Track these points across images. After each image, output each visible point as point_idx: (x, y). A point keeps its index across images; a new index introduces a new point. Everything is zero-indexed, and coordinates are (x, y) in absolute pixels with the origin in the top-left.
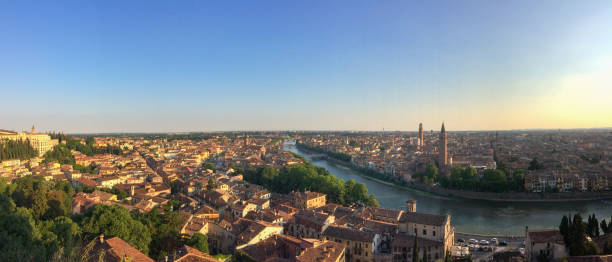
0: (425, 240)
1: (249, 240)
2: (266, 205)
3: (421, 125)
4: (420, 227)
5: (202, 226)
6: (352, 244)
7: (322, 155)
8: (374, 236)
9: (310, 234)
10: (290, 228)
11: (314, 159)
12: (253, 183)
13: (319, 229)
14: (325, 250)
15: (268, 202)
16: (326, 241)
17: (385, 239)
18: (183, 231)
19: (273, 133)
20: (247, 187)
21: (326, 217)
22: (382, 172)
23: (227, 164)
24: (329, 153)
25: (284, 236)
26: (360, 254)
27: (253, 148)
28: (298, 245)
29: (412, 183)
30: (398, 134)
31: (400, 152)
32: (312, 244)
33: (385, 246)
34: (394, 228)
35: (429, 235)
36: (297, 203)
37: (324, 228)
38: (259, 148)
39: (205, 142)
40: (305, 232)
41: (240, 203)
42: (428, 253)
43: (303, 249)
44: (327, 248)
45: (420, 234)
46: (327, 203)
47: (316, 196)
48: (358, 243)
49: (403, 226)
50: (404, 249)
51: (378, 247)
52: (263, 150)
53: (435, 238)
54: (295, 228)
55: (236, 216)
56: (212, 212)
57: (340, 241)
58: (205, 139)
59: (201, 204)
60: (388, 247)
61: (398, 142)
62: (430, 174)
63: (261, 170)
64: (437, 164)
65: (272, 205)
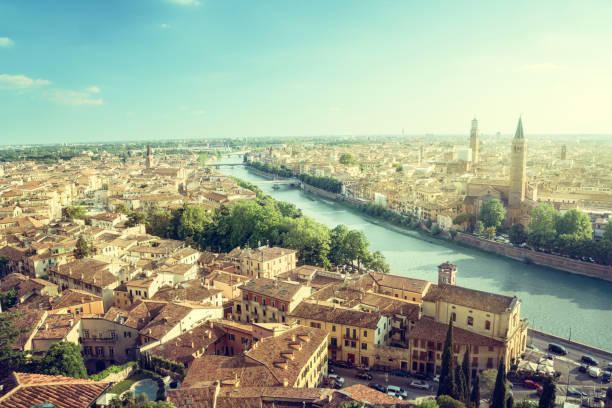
0: (471, 334)
1: (161, 335)
2: (192, 274)
3: (475, 121)
4: (462, 313)
5: (68, 327)
6: (341, 331)
7: (292, 181)
8: (378, 319)
9: (269, 315)
10: (235, 308)
11: (276, 188)
12: (165, 237)
13: (285, 309)
14: (294, 339)
15: (195, 269)
16: (295, 326)
17: (397, 325)
18: (28, 346)
19: (201, 143)
20: (155, 245)
21: (296, 289)
22: (397, 211)
23: (112, 206)
24: (303, 178)
25: (225, 322)
26: (354, 345)
27: (163, 173)
28: (249, 334)
29: (454, 234)
30: (430, 140)
31: (433, 175)
32: (271, 331)
33: (397, 336)
34: (415, 309)
35: (478, 327)
36: (246, 267)
37: (292, 307)
38: (174, 174)
39: (66, 165)
40: (260, 312)
41: (143, 276)
42: (472, 356)
43: (257, 340)
44: (298, 336)
45: (461, 322)
46: (298, 265)
47: (279, 254)
48: (351, 329)
49: (431, 307)
50: (431, 344)
51: (385, 338)
52: (183, 175)
53: (488, 333)
54: (243, 308)
55: (137, 298)
56: (88, 299)
57: (319, 326)
58: (66, 158)
59: (64, 288)
60: (403, 338)
61: (430, 155)
62: (488, 217)
63: (179, 214)
64: (505, 201)
65: (204, 273)
